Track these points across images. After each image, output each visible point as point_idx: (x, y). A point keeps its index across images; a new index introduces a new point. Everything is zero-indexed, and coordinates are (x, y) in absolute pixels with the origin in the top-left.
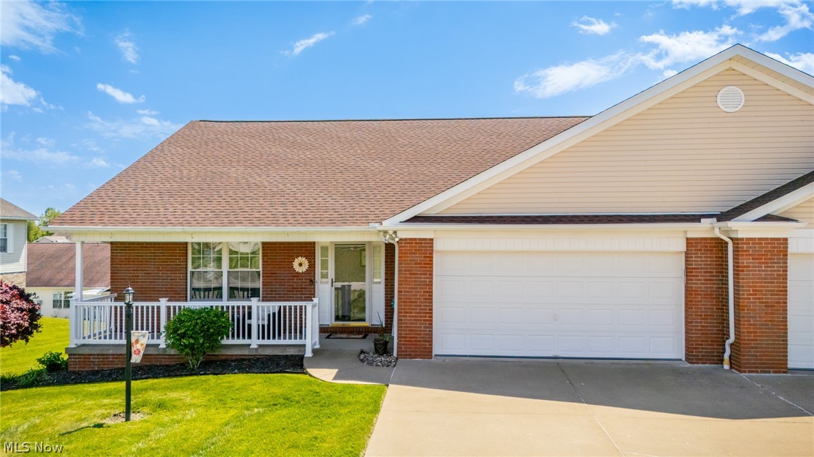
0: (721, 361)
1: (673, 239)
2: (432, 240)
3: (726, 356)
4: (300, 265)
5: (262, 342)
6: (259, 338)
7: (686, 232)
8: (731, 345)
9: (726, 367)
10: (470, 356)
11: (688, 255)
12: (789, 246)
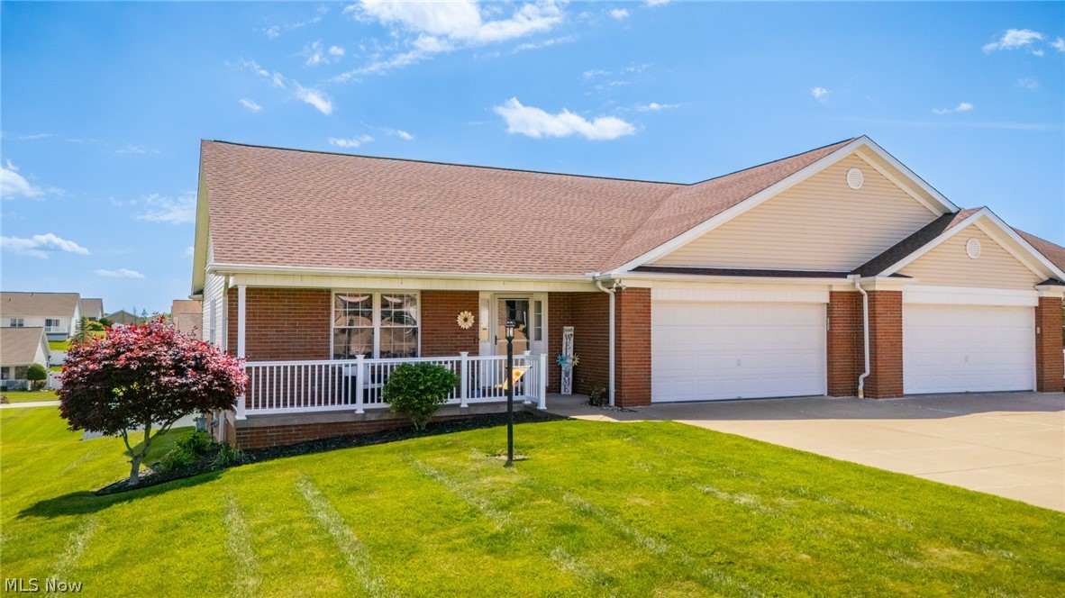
0: (855, 393)
1: (818, 292)
2: (650, 289)
3: (861, 387)
4: (466, 320)
5: (471, 400)
6: (468, 397)
7: (830, 286)
8: (865, 379)
9: (861, 396)
10: (675, 402)
11: (830, 307)
12: (903, 297)
